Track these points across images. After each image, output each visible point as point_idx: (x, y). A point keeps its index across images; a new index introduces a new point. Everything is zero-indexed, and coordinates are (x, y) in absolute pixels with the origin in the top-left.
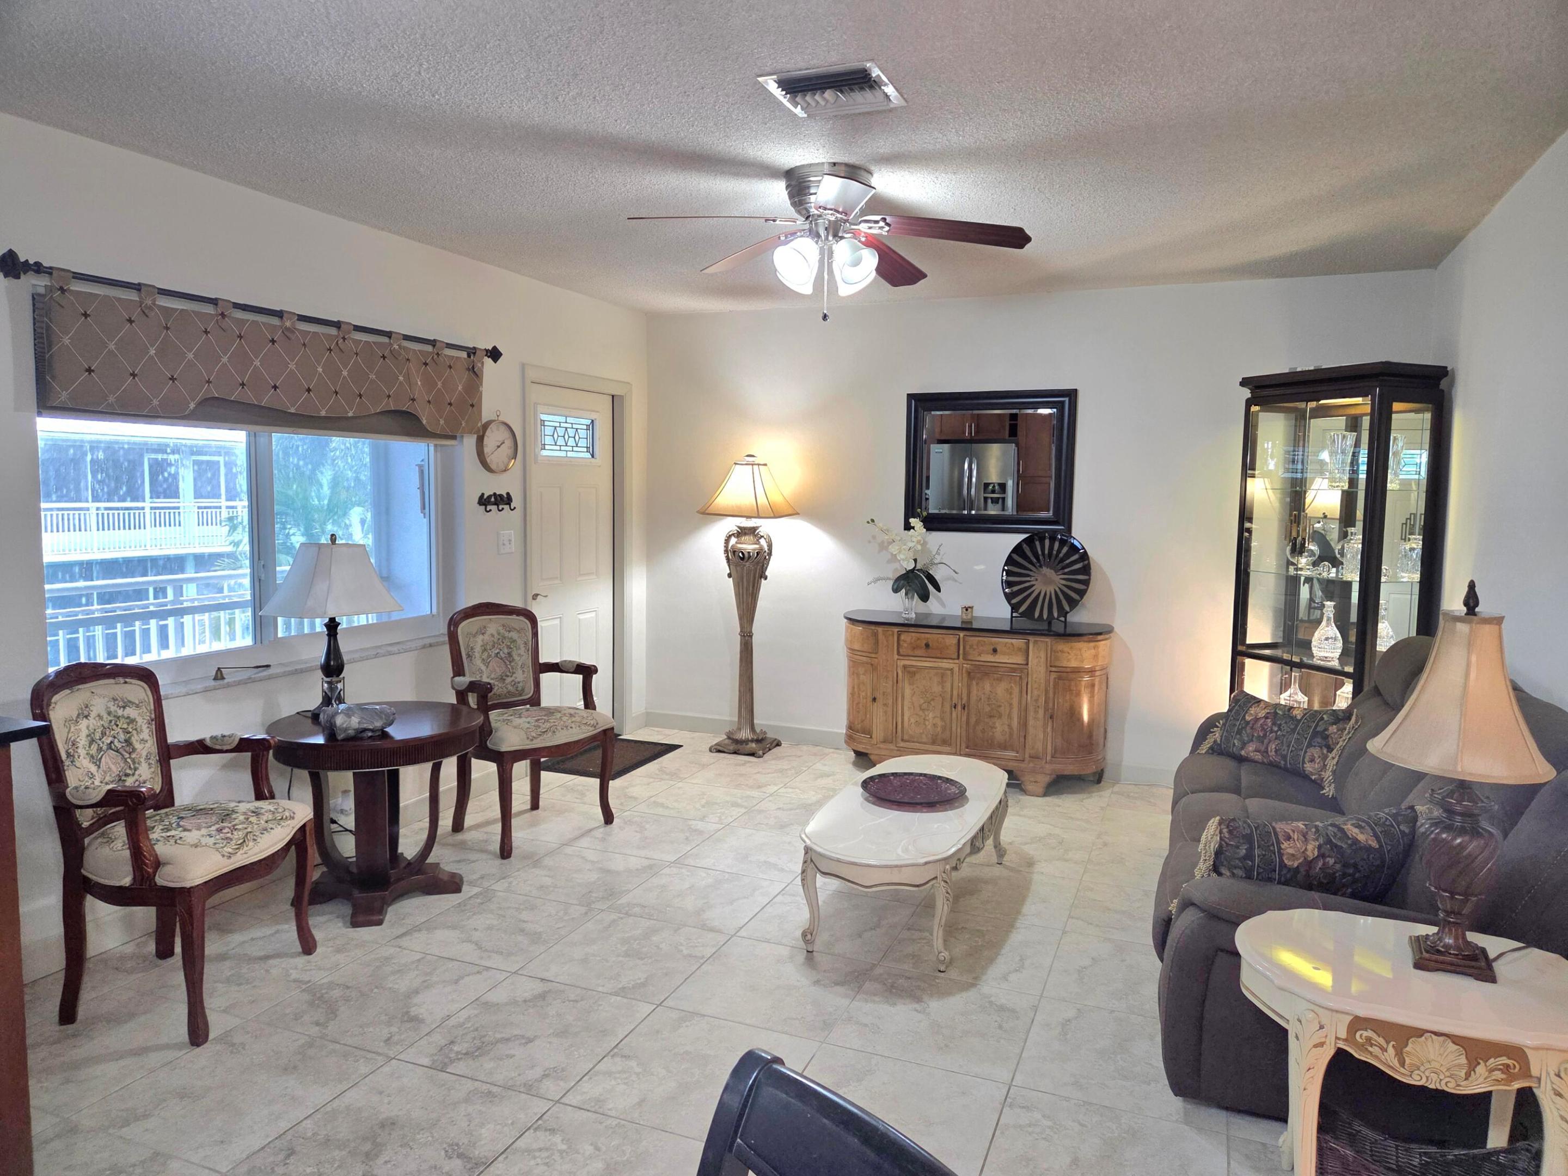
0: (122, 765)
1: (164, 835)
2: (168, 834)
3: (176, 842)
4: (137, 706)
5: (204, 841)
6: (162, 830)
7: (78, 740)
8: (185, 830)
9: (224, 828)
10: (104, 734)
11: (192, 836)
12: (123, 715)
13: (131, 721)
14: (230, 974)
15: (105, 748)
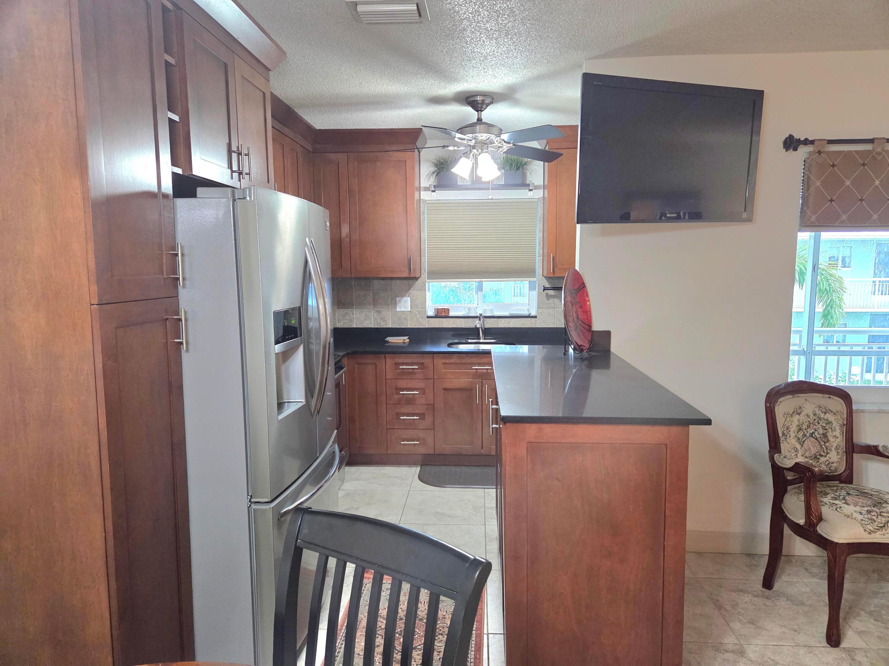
0: (819, 448)
1: (831, 501)
2: (834, 502)
3: (836, 509)
4: (835, 414)
5: (855, 515)
6: (832, 497)
7: (791, 427)
8: (846, 503)
9: (873, 511)
10: (809, 427)
11: (849, 509)
12: (824, 417)
13: (829, 423)
14: (873, 609)
15: (808, 435)
